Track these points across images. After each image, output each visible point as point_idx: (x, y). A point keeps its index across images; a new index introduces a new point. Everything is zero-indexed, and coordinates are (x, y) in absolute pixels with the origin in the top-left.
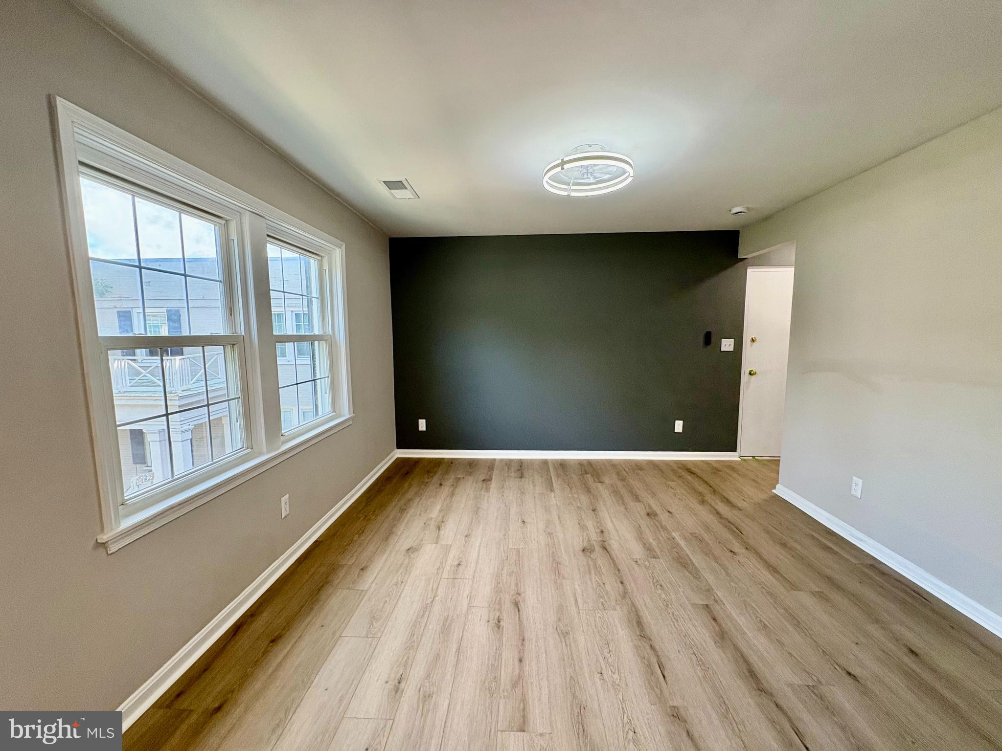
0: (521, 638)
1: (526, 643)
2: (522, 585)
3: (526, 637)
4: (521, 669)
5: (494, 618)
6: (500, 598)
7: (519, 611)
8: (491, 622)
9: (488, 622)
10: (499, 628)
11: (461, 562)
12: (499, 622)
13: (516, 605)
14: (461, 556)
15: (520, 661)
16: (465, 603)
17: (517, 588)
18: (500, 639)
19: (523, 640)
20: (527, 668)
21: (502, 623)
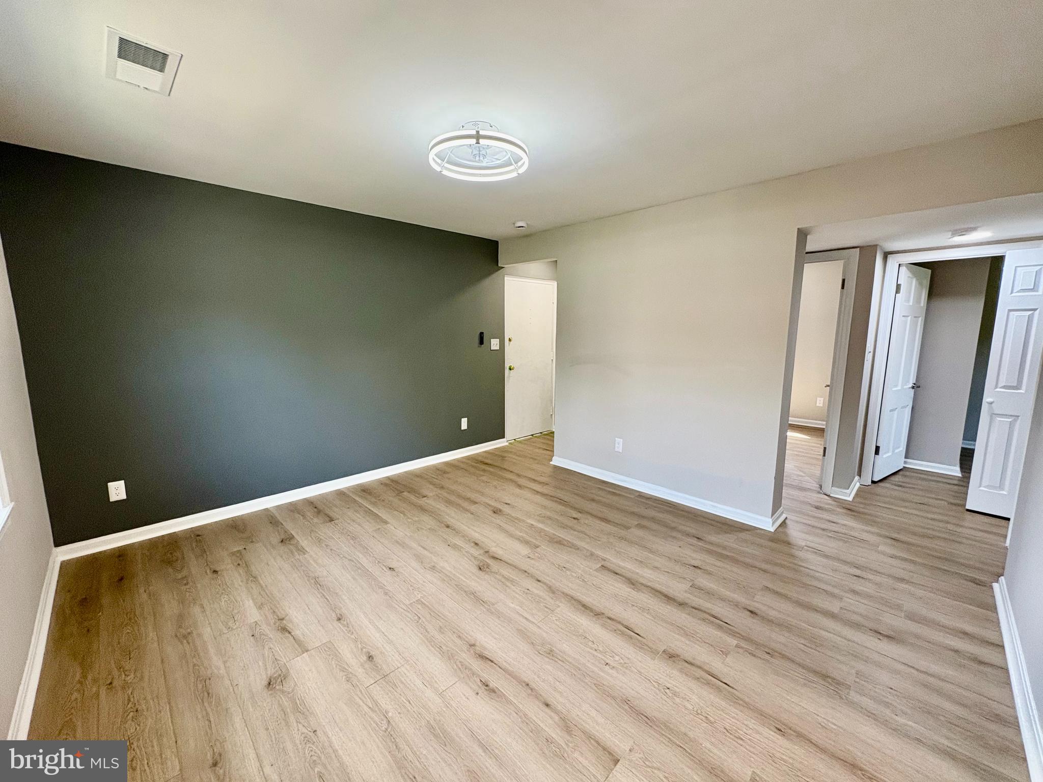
0: (524, 684)
1: (533, 685)
2: (465, 634)
3: (526, 680)
4: (556, 712)
5: (478, 685)
6: (460, 662)
7: (492, 661)
8: (480, 692)
9: (477, 694)
10: (494, 691)
11: (369, 653)
12: (487, 686)
13: (482, 657)
14: (360, 646)
15: (547, 705)
16: (429, 693)
17: (464, 640)
18: (510, 702)
19: (528, 685)
20: (559, 708)
21: (492, 685)
